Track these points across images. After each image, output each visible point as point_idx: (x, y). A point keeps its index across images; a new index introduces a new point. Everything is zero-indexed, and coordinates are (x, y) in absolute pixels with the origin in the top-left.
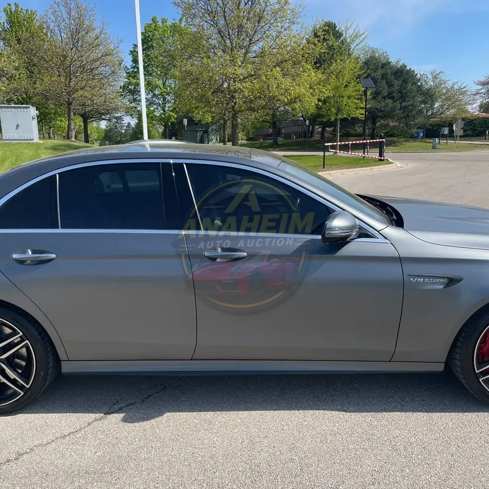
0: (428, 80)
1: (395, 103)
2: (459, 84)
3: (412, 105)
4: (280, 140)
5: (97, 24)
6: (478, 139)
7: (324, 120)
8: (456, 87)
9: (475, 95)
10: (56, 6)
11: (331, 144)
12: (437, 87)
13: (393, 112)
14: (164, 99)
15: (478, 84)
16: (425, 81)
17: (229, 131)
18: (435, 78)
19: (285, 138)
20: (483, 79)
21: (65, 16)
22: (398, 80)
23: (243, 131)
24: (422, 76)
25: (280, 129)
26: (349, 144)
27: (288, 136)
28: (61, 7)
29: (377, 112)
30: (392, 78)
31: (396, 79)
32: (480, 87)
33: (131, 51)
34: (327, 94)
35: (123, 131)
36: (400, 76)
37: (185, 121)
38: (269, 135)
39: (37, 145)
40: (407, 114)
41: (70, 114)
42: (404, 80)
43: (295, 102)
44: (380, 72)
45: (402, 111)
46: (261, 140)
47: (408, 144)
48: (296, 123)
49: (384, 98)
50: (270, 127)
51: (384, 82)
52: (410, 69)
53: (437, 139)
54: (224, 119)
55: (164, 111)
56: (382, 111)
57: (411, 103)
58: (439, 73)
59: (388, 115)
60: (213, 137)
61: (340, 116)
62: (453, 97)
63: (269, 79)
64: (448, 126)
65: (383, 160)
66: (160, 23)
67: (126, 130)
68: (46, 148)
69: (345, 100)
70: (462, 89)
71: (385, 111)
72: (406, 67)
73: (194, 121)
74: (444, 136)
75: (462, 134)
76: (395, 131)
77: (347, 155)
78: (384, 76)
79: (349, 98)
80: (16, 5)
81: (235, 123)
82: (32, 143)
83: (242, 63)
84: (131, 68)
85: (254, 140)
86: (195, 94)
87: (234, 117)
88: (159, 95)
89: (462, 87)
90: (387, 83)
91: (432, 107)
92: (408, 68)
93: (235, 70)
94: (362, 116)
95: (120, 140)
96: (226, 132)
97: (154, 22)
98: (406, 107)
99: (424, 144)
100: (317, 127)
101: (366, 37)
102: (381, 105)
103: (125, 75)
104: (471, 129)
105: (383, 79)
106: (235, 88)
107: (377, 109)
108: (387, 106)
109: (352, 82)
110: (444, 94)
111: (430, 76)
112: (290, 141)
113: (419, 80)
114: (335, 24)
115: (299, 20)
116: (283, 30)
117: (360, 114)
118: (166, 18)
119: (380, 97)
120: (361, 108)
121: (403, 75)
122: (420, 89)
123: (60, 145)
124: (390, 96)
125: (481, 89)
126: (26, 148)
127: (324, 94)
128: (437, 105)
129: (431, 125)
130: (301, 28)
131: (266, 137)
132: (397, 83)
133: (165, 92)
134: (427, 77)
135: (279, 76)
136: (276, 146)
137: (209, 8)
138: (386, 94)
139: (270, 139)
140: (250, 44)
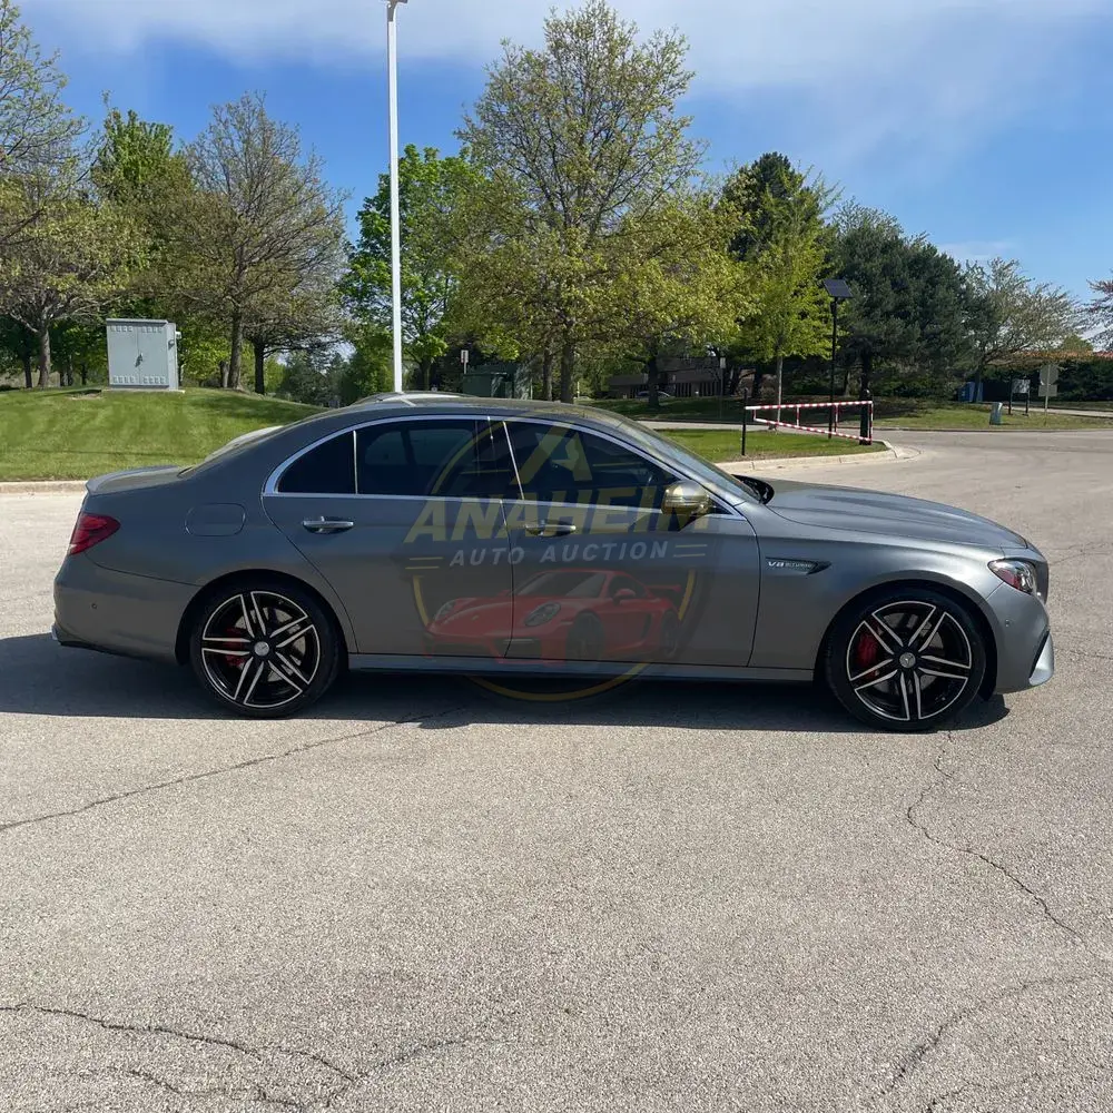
0: (985, 279)
1: (909, 327)
2: (1052, 290)
3: (947, 331)
4: (666, 397)
5: (300, 163)
6: (1092, 406)
7: (750, 359)
8: (1044, 294)
9: (1092, 311)
10: (221, 127)
11: (759, 407)
12: (1004, 293)
13: (904, 344)
14: (424, 309)
15: (1099, 288)
16: (980, 281)
17: (555, 375)
18: (1000, 274)
19: (678, 393)
20: (1108, 279)
21: (238, 146)
22: (918, 278)
23: (585, 377)
24: (972, 270)
25: (666, 375)
26: (795, 408)
27: (684, 390)
28: (231, 129)
29: (870, 343)
30: (905, 275)
31: (914, 275)
32: (1103, 295)
33: (360, 213)
34: (753, 310)
35: (324, 372)
36: (922, 271)
37: (465, 355)
38: (643, 387)
39: (174, 396)
40: (937, 349)
41: (237, 336)
42: (931, 278)
43: (688, 324)
44: (878, 261)
45: (924, 343)
46: (625, 397)
47: (939, 413)
48: (700, 361)
49: (887, 314)
50: (643, 371)
51: (888, 282)
52: (944, 256)
53: (1001, 404)
54: (547, 352)
55: (422, 333)
56: (881, 342)
57: (945, 326)
58: (1009, 266)
59: (898, 351)
60: (523, 389)
61: (783, 353)
62: (1039, 314)
63: (635, 280)
64: (1028, 378)
65: (869, 443)
66: (422, 159)
67: (330, 370)
68: (195, 404)
69: (794, 319)
70: (1057, 300)
71: (889, 342)
72: (936, 251)
73: (482, 355)
74: (1021, 399)
75: (1055, 395)
76: (918, 385)
77: (794, 431)
78: (887, 270)
79: (803, 315)
80: (131, 115)
81: (567, 362)
82: (167, 394)
83: (585, 248)
84: (359, 246)
85: (610, 398)
86: (492, 306)
87: (567, 351)
88: (414, 301)
89: (1059, 295)
90: (894, 284)
91: (992, 336)
92: (939, 254)
93: (572, 262)
94: (828, 353)
95: (317, 391)
96: (550, 380)
97: (409, 156)
98: (935, 335)
99: (973, 413)
100: (744, 372)
101: (839, 195)
102: (878, 330)
103: (345, 259)
104: (1085, 385)
105: (885, 276)
106: (570, 297)
107: (870, 338)
108: (893, 332)
109: (810, 284)
110: (1020, 310)
111: (989, 271)
112: (687, 400)
113: (962, 280)
114: (786, 160)
115: (698, 168)
116: (666, 187)
117: (823, 349)
118: (434, 149)
119: (878, 312)
120: (828, 337)
121: (929, 268)
122: (966, 299)
123: (221, 399)
124: (901, 311)
125: (1107, 299)
126: (157, 403)
127: (747, 309)
128: (1003, 331)
129: (997, 373)
130: (703, 182)
131: (635, 390)
132: (915, 286)
133: (426, 295)
134: (984, 273)
135: (657, 275)
136: (653, 410)
137: (525, 143)
138: (890, 308)
139: (644, 395)
140: (601, 212)
